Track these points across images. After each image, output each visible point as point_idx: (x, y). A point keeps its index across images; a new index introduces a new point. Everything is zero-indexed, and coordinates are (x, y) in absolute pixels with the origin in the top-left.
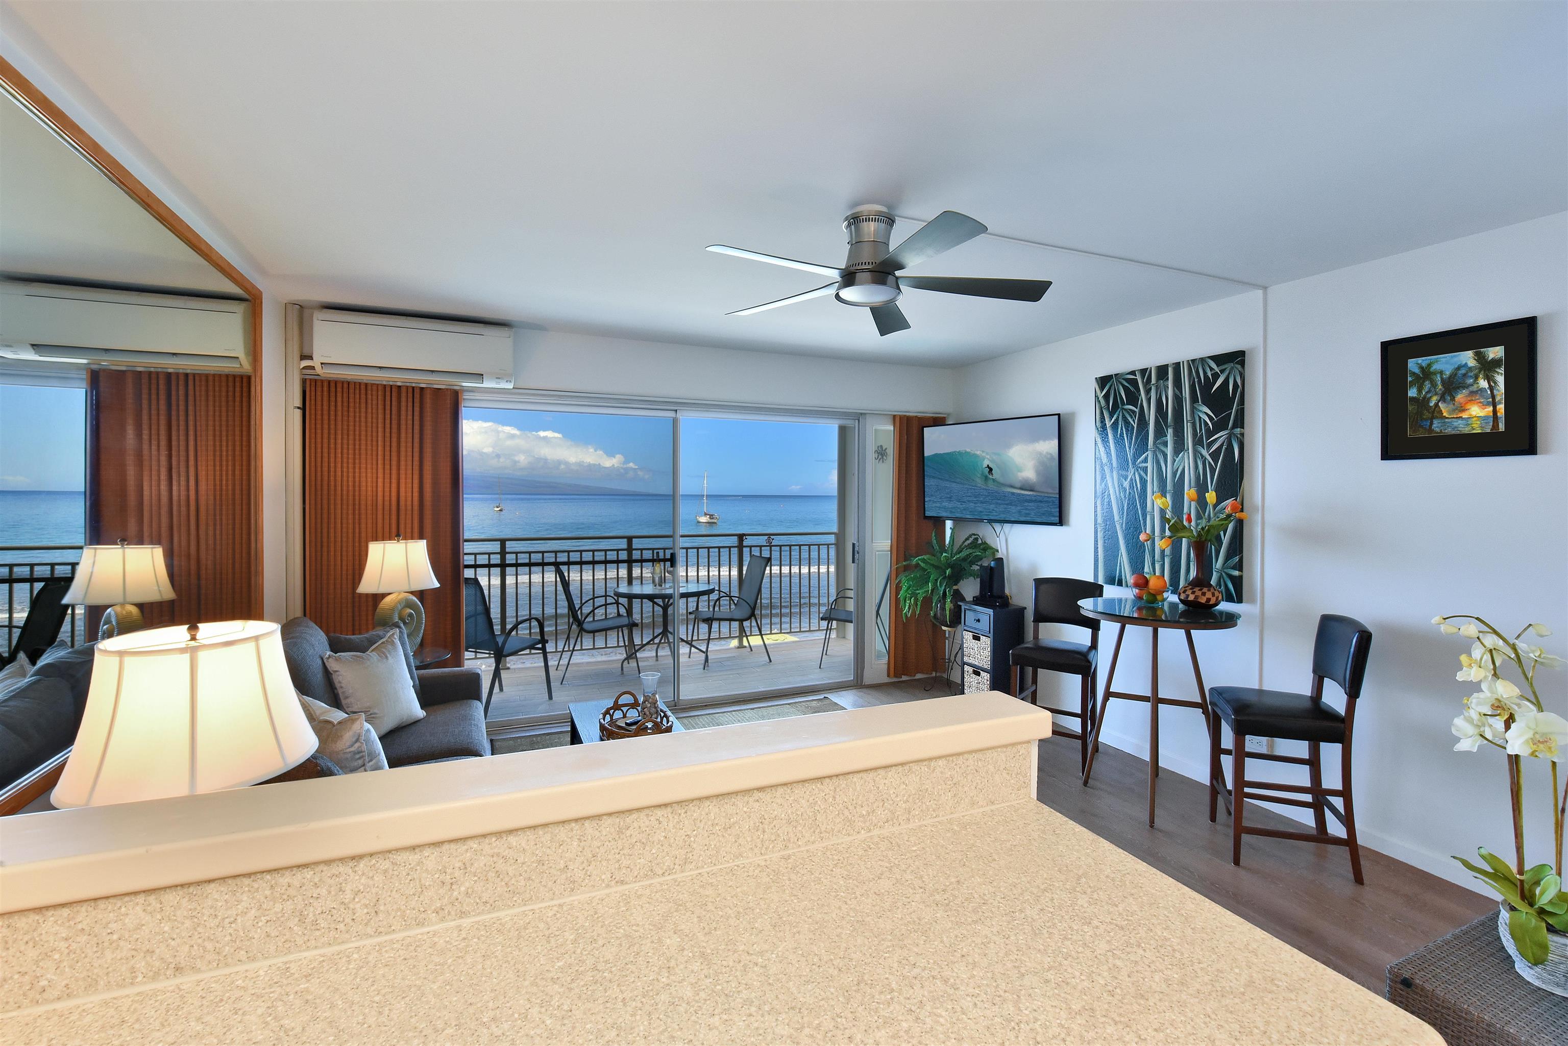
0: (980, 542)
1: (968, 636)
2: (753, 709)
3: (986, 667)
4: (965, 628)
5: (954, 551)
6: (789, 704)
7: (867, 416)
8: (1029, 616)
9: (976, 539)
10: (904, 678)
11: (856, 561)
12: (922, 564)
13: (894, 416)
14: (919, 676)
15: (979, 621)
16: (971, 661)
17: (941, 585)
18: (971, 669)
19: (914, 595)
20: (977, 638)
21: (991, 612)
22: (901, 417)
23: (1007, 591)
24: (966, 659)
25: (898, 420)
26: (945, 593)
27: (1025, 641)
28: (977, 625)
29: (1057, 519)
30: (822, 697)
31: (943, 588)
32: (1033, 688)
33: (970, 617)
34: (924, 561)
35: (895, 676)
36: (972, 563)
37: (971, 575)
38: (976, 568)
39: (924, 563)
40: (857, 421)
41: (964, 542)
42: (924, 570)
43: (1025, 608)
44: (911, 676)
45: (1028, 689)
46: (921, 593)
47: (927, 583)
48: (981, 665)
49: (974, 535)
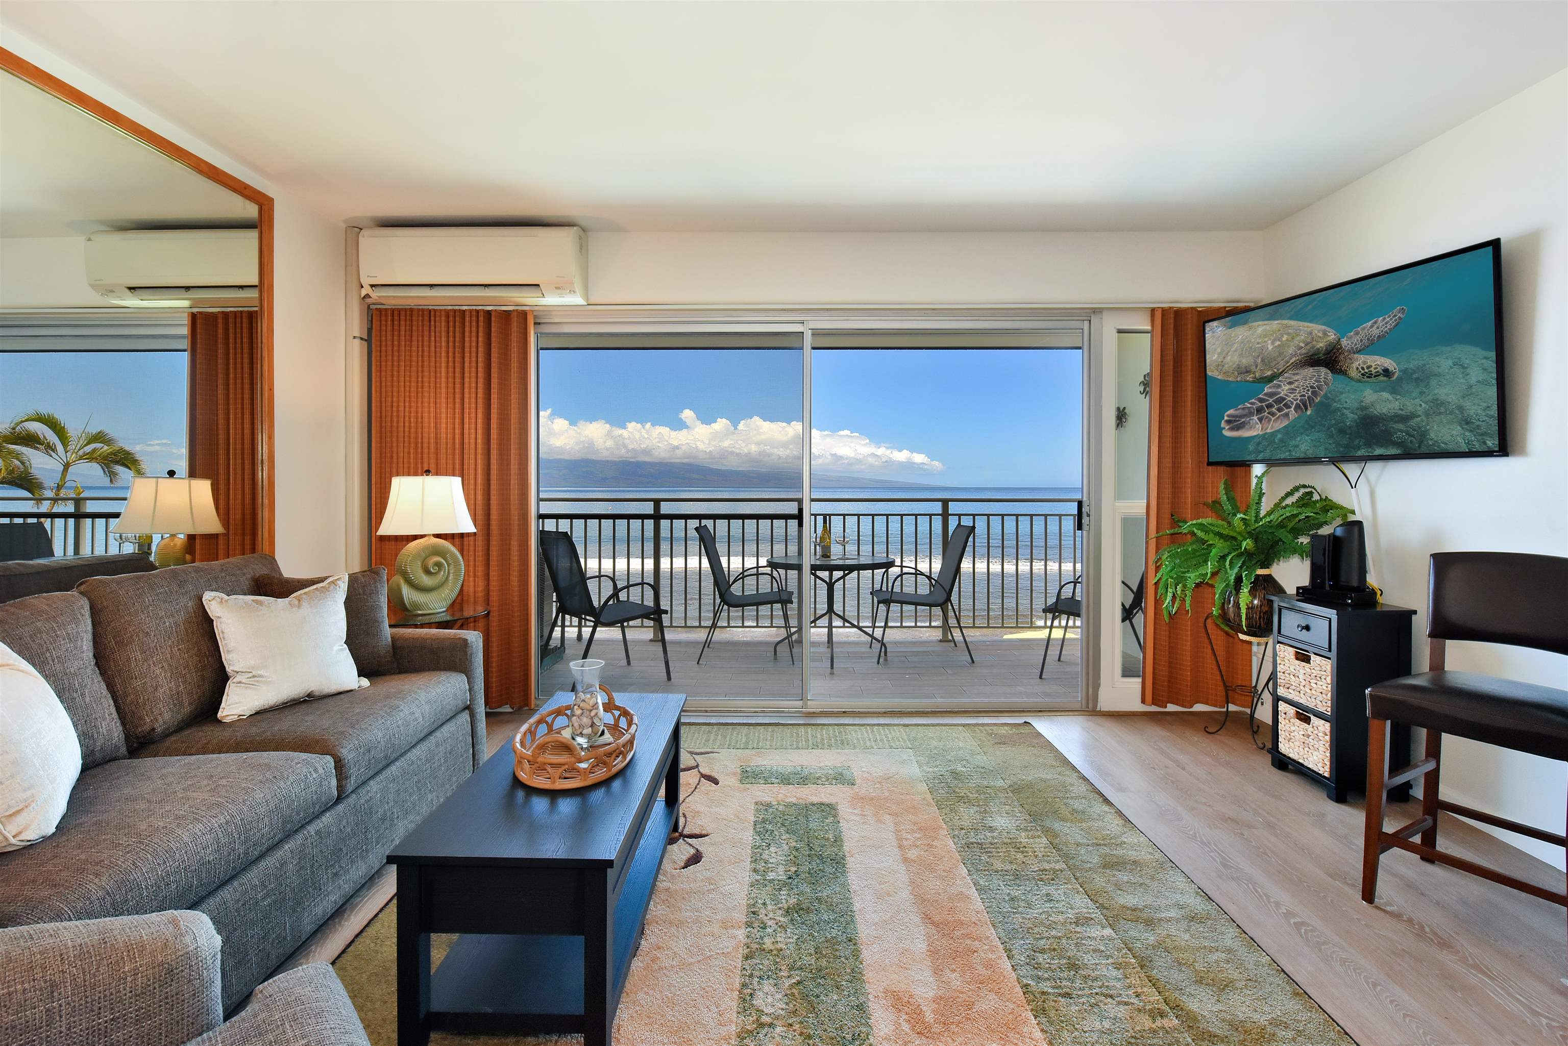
0: (1316, 497)
1: (1286, 654)
2: (907, 725)
3: (1322, 709)
4: (1280, 639)
5: (1262, 513)
6: (964, 725)
7: (1105, 314)
8: (1422, 625)
9: (1310, 493)
10: (1171, 708)
11: (1085, 527)
12: (1200, 534)
13: (1153, 311)
14: (1199, 707)
15: (1307, 628)
16: (1292, 695)
17: (1231, 567)
18: (1291, 710)
19: (1180, 580)
20: (1303, 657)
21: (1332, 613)
22: (1164, 311)
23: (1372, 580)
24: (1281, 691)
25: (1158, 315)
26: (1239, 580)
27: (1414, 670)
28: (1304, 636)
29: (1492, 443)
30: (1020, 720)
31: (1236, 570)
32: (1431, 766)
33: (1290, 622)
34: (1202, 527)
35: (1154, 702)
36: (1296, 532)
37: (1294, 551)
38: (1304, 540)
39: (1202, 530)
40: (1086, 323)
41: (1283, 499)
42: (1203, 542)
43: (1415, 612)
44: (1183, 706)
45: (1416, 766)
46: (1193, 577)
47: (1206, 562)
48: (1311, 705)
49: (1304, 486)
